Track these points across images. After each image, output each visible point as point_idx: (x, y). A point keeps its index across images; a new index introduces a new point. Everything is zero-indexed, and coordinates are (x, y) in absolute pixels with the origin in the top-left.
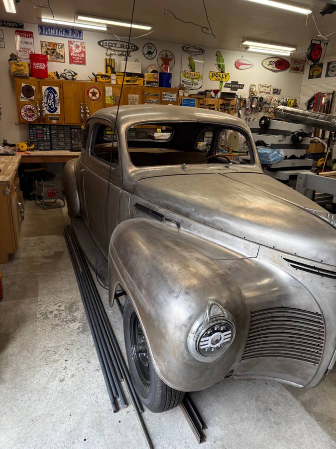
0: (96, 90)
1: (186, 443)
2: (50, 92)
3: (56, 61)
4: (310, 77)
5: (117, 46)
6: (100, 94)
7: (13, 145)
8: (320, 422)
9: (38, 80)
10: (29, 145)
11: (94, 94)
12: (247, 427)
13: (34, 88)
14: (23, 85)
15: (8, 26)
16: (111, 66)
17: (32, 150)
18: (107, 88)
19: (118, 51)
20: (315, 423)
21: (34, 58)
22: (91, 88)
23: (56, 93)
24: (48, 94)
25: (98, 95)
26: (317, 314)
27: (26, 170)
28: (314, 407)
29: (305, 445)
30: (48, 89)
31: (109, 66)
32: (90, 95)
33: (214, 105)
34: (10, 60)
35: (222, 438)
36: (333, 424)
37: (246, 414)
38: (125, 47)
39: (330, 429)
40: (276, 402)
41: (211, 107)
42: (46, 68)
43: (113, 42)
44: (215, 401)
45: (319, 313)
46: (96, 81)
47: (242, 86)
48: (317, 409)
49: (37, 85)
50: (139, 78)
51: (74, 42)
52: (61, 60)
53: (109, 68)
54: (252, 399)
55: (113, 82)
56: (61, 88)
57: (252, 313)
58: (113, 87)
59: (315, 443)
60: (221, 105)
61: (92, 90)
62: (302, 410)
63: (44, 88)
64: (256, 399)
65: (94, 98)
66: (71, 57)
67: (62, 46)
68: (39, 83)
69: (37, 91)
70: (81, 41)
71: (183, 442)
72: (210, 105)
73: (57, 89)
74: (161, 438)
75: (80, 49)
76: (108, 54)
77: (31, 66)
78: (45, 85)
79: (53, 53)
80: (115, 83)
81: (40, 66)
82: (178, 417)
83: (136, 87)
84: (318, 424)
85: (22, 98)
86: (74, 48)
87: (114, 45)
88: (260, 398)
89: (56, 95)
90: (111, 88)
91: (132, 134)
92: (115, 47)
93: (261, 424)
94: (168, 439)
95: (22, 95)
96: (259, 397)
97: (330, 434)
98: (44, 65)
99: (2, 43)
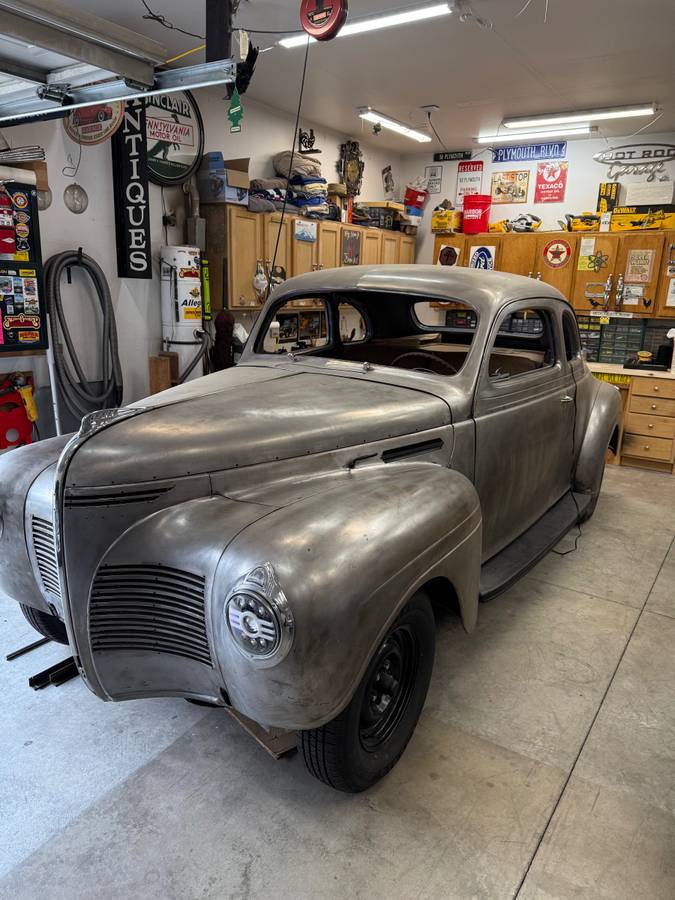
0: (562, 247)
2: (482, 255)
3: (511, 202)
5: (634, 155)
6: (569, 253)
9: (467, 237)
11: (557, 254)
12: (76, 717)
14: (443, 247)
15: (450, 159)
16: (607, 198)
18: (584, 242)
19: (635, 165)
22: (552, 243)
23: (490, 256)
24: (478, 260)
25: (563, 256)
30: (479, 251)
31: (604, 197)
32: (550, 256)
35: (46, 701)
38: (652, 155)
43: (625, 150)
46: (570, 229)
49: (463, 245)
50: (667, 215)
52: (521, 200)
53: (604, 202)
55: (604, 228)
56: (499, 248)
58: (597, 238)
61: (553, 248)
63: (474, 250)
65: (556, 261)
66: (538, 191)
67: (527, 174)
68: (466, 242)
69: (462, 256)
70: (562, 160)
73: (492, 249)
75: (557, 174)
76: (612, 174)
78: (475, 245)
79: (510, 189)
80: (607, 230)
81: (474, 214)
83: (650, 233)
87: (627, 156)
89: (489, 260)
90: (593, 241)
91: (633, 330)
92: (630, 158)
96: (141, 715)
98: (480, 211)
99: (438, 186)
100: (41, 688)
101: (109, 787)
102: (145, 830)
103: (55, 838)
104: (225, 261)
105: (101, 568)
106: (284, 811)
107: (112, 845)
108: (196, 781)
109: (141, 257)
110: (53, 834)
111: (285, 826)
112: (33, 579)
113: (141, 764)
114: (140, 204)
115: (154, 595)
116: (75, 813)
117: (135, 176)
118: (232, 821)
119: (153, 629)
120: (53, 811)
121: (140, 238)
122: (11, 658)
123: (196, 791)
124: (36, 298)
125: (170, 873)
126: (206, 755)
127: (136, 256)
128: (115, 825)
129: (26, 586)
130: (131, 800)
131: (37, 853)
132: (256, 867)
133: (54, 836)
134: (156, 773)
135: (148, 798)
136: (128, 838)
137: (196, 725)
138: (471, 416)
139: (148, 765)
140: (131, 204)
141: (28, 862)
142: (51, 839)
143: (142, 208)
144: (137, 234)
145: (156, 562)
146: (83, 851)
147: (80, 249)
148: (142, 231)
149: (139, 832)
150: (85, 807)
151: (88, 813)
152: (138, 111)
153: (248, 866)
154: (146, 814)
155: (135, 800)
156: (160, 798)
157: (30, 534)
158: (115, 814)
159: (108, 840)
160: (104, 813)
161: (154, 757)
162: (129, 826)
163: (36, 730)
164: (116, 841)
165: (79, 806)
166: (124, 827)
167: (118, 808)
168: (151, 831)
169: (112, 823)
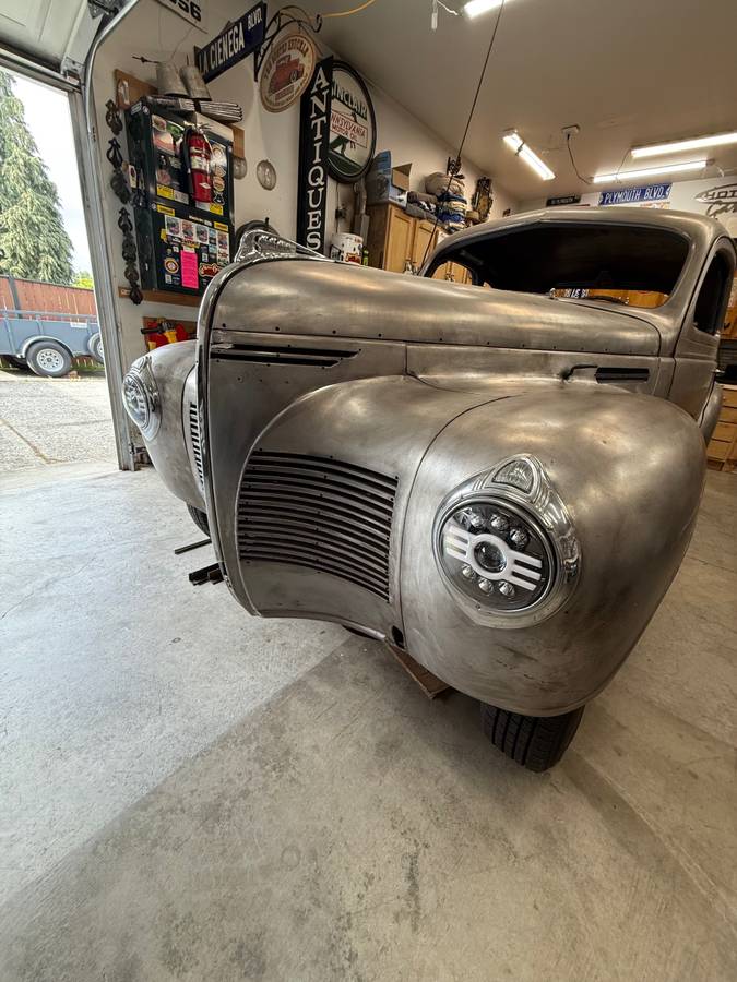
28: (301, 700)
35: (202, 598)
40: (288, 646)
76: (711, 212)
87: (729, 194)
92: (733, 196)
100: (199, 584)
101: (250, 707)
102: (286, 776)
103: (183, 771)
104: (382, 253)
105: (254, 453)
106: (451, 777)
107: (245, 794)
108: (345, 715)
109: (316, 236)
110: (181, 763)
111: (454, 800)
112: (191, 476)
113: (285, 683)
114: (319, 186)
115: (321, 498)
116: (209, 739)
117: (317, 160)
118: (388, 780)
119: (314, 542)
120: (186, 730)
121: (316, 219)
122: (178, 552)
123: (346, 727)
124: (228, 252)
125: (314, 856)
126: (356, 682)
127: (311, 237)
128: (252, 763)
129: (186, 483)
130: (272, 728)
131: (157, 792)
132: (424, 864)
133: (181, 767)
134: (303, 696)
135: (291, 729)
136: (265, 787)
137: (343, 645)
138: (672, 355)
139: (294, 685)
140: (312, 188)
141: (143, 805)
142: (177, 771)
143: (321, 190)
144: (314, 216)
145: (326, 452)
146: (210, 798)
147: (267, 219)
148: (319, 212)
149: (279, 777)
150: (223, 730)
151: (223, 741)
152: (325, 93)
153: (414, 858)
154: (287, 753)
155: (278, 730)
156: (304, 731)
157: (187, 423)
158: (253, 747)
159: (241, 784)
160: (243, 743)
161: (300, 676)
162: (267, 767)
163: (187, 626)
164: (251, 788)
165: (215, 728)
166: (262, 768)
167: (257, 738)
168: (293, 779)
169: (249, 759)
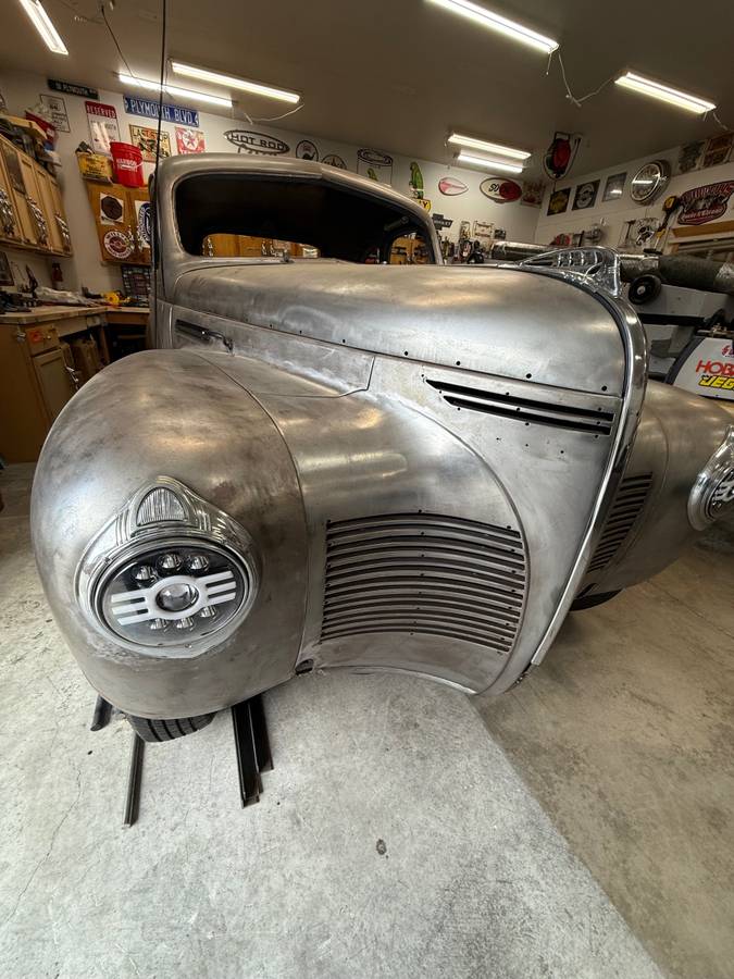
1: (214, 805)
4: (550, 212)
5: (254, 142)
7: (98, 297)
8: (511, 754)
9: (128, 190)
10: (122, 297)
12: (358, 765)
13: (121, 202)
14: (103, 196)
15: (71, 93)
17: (127, 305)
19: (257, 151)
20: (502, 756)
21: (118, 149)
24: (146, 215)
26: (508, 531)
27: (120, 337)
28: (504, 719)
29: (473, 810)
30: (144, 205)
33: (404, 249)
34: (78, 150)
35: (297, 794)
36: (537, 759)
37: (364, 735)
38: (267, 145)
39: (530, 769)
40: (429, 708)
41: (401, 251)
42: (139, 169)
43: (247, 135)
44: (310, 706)
45: (516, 527)
47: (448, 224)
48: (510, 724)
49: (125, 197)
51: (185, 130)
54: (384, 700)
57: (330, 525)
59: (495, 805)
60: (416, 249)
62: (479, 727)
63: (138, 204)
64: (392, 703)
68: (128, 194)
69: (127, 208)
70: (197, 129)
71: (210, 803)
72: (399, 248)
74: (162, 794)
75: (195, 143)
77: (112, 164)
78: (139, 200)
79: (152, 147)
81: (128, 165)
82: (219, 742)
84: (508, 757)
85: (103, 218)
86: (186, 141)
87: (250, 141)
88: (401, 700)
92: (252, 143)
93: (389, 757)
94: (179, 795)
95: (103, 214)
96: (398, 697)
97: (529, 782)
98: (134, 163)
99: (64, 123)
101: (508, 769)
102: (583, 755)
103: (586, 857)
107: (601, 795)
110: (576, 859)
113: (482, 726)
116: (546, 821)
118: (581, 685)
120: (534, 847)
123: (536, 694)
125: (642, 755)
128: (572, 782)
130: (535, 754)
131: (610, 892)
133: (581, 860)
134: (501, 718)
135: (536, 737)
136: (595, 776)
139: (484, 720)
141: (624, 909)
142: (585, 864)
146: (610, 833)
149: (584, 761)
150: (535, 804)
151: (549, 807)
153: (633, 695)
154: (561, 748)
155: (536, 750)
156: (538, 727)
159: (593, 799)
160: (551, 786)
161: (475, 710)
162: (576, 769)
163: (355, 828)
164: (596, 789)
165: (533, 813)
166: (577, 774)
167: (545, 771)
168: (585, 751)
169: (569, 784)
